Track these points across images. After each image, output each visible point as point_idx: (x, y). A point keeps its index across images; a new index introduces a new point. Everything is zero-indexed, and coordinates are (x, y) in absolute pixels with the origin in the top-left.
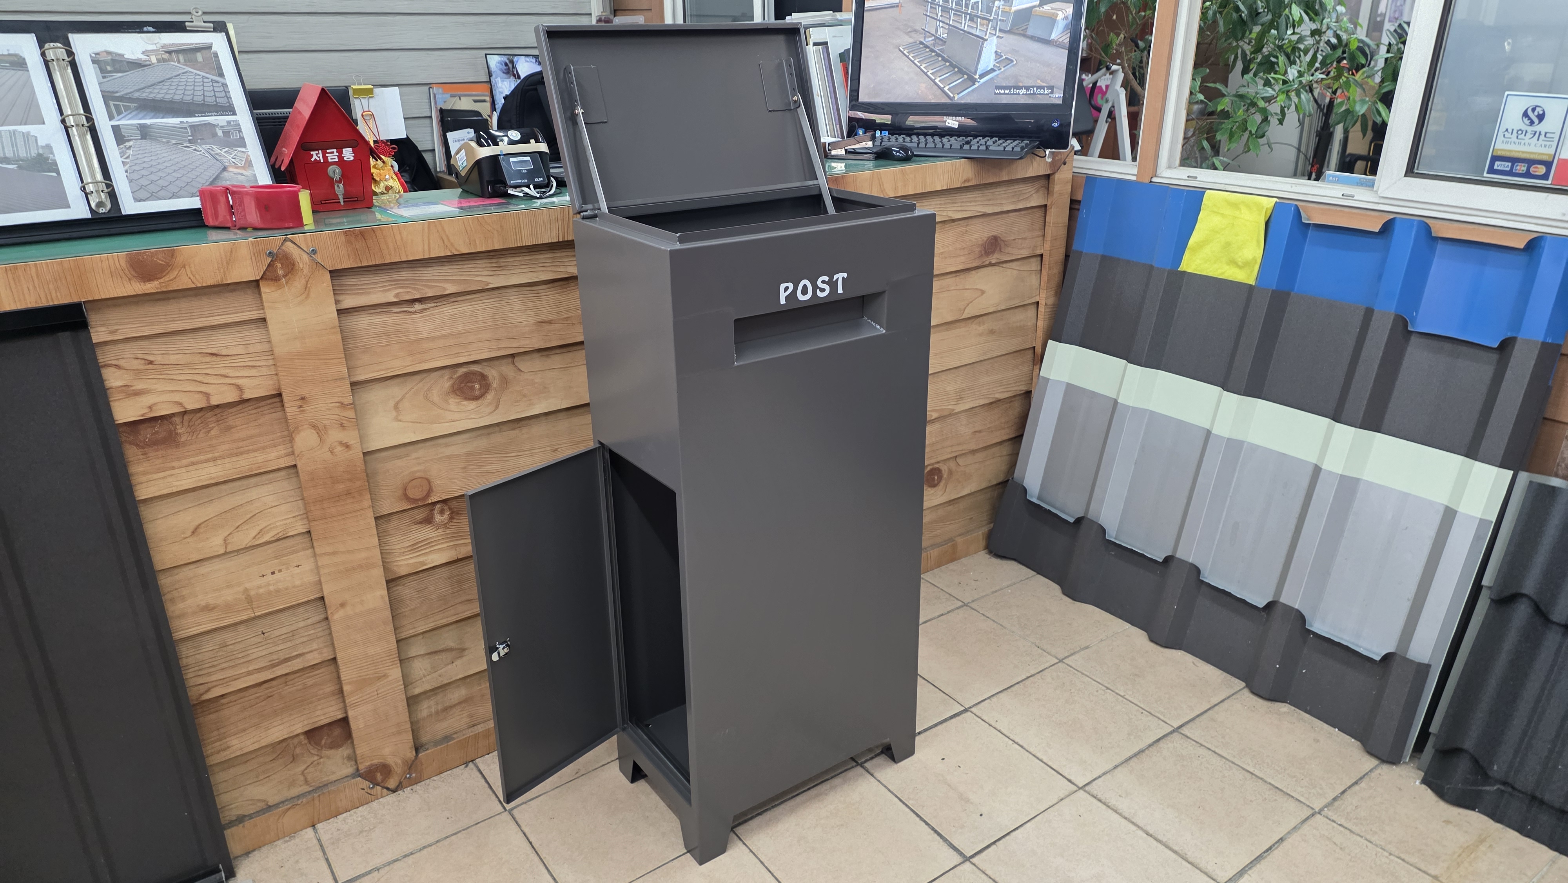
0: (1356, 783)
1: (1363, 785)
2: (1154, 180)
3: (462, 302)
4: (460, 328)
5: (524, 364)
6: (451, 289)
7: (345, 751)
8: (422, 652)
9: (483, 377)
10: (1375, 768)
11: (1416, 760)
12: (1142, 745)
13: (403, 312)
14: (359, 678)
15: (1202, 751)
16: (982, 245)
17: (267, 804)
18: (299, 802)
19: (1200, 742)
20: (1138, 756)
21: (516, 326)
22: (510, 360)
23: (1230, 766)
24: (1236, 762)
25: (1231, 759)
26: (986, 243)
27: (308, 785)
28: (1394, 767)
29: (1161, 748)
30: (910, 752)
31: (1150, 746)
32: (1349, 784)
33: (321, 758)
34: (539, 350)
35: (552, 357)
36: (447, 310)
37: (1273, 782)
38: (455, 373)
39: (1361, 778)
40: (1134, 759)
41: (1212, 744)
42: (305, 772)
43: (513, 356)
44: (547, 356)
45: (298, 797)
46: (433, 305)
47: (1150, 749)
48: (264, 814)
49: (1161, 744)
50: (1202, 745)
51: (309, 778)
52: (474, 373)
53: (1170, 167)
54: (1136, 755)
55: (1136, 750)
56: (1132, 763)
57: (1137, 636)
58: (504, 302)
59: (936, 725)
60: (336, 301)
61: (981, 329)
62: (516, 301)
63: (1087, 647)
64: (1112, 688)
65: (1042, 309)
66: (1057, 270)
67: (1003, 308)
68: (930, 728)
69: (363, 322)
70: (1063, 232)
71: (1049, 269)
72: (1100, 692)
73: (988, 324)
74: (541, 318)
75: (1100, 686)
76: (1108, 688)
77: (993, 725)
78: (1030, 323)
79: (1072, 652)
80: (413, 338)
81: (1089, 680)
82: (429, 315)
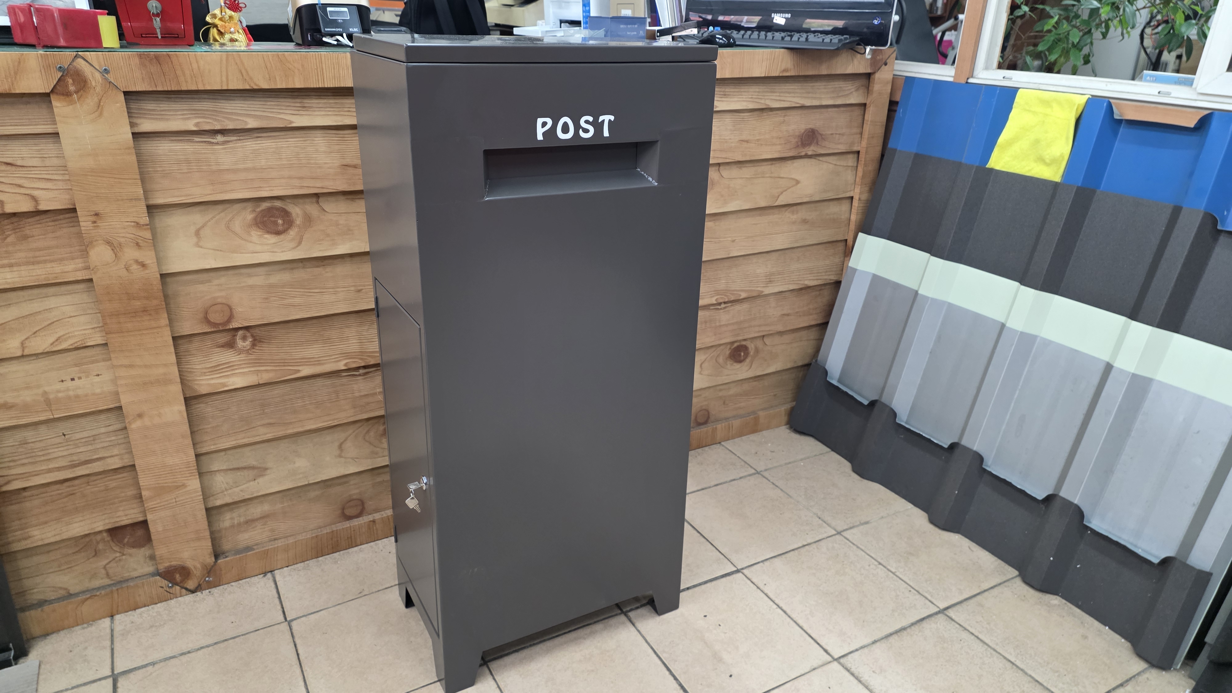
7: (144, 552)
8: (225, 468)
14: (157, 485)
16: (799, 136)
17: (69, 593)
18: (98, 593)
26: (803, 135)
27: (109, 578)
33: (123, 555)
42: (107, 566)
45: (99, 589)
48: (63, 600)
51: (111, 571)
57: (919, 517)
58: (309, 142)
59: (706, 582)
60: (132, 125)
61: (794, 217)
62: (320, 141)
63: (867, 523)
64: (884, 564)
65: (856, 203)
66: (872, 167)
67: (817, 199)
68: (700, 584)
69: (163, 147)
70: (880, 131)
71: (865, 165)
72: (872, 566)
73: (802, 213)
74: (345, 162)
75: (873, 561)
76: (880, 564)
77: (762, 587)
78: (844, 216)
79: (852, 525)
80: (214, 168)
81: (864, 553)
82: (231, 148)
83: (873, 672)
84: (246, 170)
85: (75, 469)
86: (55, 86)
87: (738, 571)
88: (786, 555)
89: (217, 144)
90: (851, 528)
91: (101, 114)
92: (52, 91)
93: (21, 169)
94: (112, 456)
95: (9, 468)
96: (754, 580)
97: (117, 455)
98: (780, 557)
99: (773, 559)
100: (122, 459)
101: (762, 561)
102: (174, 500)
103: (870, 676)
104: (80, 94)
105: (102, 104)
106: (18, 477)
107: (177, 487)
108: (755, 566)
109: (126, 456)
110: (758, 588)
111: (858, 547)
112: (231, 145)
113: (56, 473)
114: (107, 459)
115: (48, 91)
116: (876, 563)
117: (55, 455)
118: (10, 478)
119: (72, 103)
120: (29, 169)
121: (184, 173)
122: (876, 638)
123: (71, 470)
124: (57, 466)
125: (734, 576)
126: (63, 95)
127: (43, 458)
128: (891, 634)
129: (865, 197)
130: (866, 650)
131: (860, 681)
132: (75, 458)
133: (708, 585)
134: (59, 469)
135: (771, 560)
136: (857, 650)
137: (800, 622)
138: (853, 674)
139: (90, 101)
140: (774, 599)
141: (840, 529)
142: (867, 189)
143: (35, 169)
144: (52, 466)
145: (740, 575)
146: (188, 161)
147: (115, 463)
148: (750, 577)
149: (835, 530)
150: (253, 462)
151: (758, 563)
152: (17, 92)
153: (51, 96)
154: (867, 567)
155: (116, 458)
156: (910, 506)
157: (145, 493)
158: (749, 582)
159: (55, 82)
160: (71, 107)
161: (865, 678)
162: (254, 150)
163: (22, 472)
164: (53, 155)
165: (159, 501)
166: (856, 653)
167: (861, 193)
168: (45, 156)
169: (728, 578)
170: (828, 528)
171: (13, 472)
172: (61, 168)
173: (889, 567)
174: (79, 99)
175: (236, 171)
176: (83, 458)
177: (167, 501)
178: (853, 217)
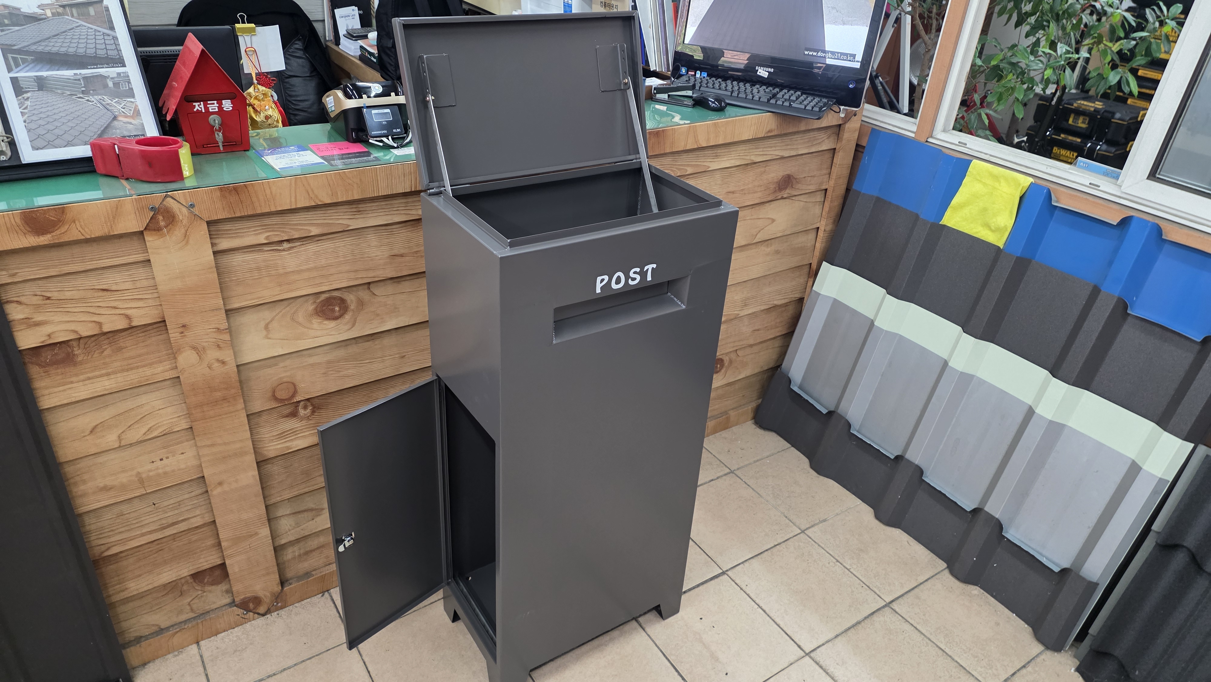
0: (1024, 667)
1: (1029, 669)
2: (930, 140)
3: (325, 241)
4: (323, 262)
5: (378, 290)
6: (315, 231)
7: (221, 587)
8: (288, 513)
9: (342, 301)
10: (1040, 653)
11: (1074, 649)
12: (860, 617)
13: (273, 250)
14: (235, 537)
15: (907, 627)
16: (777, 183)
17: (160, 628)
19: (905, 618)
20: (855, 628)
21: (372, 260)
22: (366, 286)
23: (927, 643)
24: (932, 640)
25: (928, 636)
26: (780, 181)
27: (193, 612)
28: (1056, 654)
29: (874, 621)
30: (675, 610)
31: (866, 618)
32: (1019, 667)
33: (204, 592)
34: (392, 279)
35: (403, 283)
36: (312, 248)
37: (959, 661)
38: (318, 298)
39: (1029, 662)
40: (852, 630)
41: (914, 620)
42: (191, 603)
43: (369, 283)
44: (399, 282)
45: (185, 622)
46: (299, 244)
47: (866, 621)
48: (157, 636)
49: (875, 617)
50: (907, 621)
52: (334, 298)
53: (944, 131)
54: (853, 626)
55: (854, 621)
56: (850, 633)
57: (866, 512)
58: (362, 239)
59: (698, 586)
60: (213, 245)
61: (768, 250)
62: (372, 238)
63: (825, 520)
64: (841, 561)
65: (821, 233)
66: (837, 203)
67: (789, 233)
68: (694, 588)
69: (237, 259)
70: (846, 172)
71: (831, 202)
72: (831, 564)
73: (775, 246)
74: (393, 253)
75: (832, 558)
76: (838, 561)
77: (744, 588)
78: (810, 244)
79: (813, 523)
80: (281, 271)
81: (824, 551)
82: (295, 252)
83: (837, 664)
84: (308, 270)
85: (164, 531)
86: (148, 225)
87: (723, 573)
88: (762, 555)
89: (284, 250)
90: (812, 526)
91: (187, 242)
92: (146, 229)
93: (115, 293)
94: (195, 516)
95: (109, 537)
96: (737, 582)
97: (198, 515)
98: (756, 558)
99: (751, 560)
100: (203, 518)
101: (743, 563)
102: (248, 547)
103: (834, 668)
104: (169, 227)
105: (188, 234)
106: (116, 543)
107: (251, 536)
108: (737, 567)
109: (207, 515)
110: (741, 589)
111: (819, 545)
112: (295, 250)
113: (149, 536)
114: (191, 520)
115: (142, 229)
116: (835, 561)
117: (147, 522)
118: (109, 545)
119: (163, 236)
120: (123, 292)
121: (255, 279)
122: (838, 633)
123: (160, 532)
124: (149, 530)
125: (721, 578)
126: (155, 230)
127: (137, 525)
128: (849, 628)
129: (829, 228)
130: (830, 644)
131: (827, 673)
132: (164, 522)
133: (701, 588)
134: (151, 532)
135: (750, 561)
136: (823, 644)
137: (777, 620)
138: (821, 667)
139: (178, 233)
140: (755, 599)
141: (803, 528)
142: (831, 221)
143: (128, 291)
144: (144, 531)
145: (726, 576)
146: (259, 269)
147: (197, 521)
148: (734, 579)
149: (800, 529)
150: (312, 506)
151: (739, 564)
152: (116, 233)
153: (144, 233)
154: (827, 565)
155: (198, 517)
156: (859, 501)
157: (224, 544)
158: (733, 583)
159: (148, 221)
160: (161, 239)
161: (831, 670)
162: (316, 252)
163: (120, 539)
164: (143, 278)
165: (236, 549)
166: (823, 647)
167: (826, 225)
168: (136, 279)
169: (716, 580)
170: (794, 527)
171: (112, 539)
172: (150, 288)
173: (845, 564)
174: (168, 232)
175: (299, 272)
176: (170, 521)
177: (243, 547)
178: (819, 245)
